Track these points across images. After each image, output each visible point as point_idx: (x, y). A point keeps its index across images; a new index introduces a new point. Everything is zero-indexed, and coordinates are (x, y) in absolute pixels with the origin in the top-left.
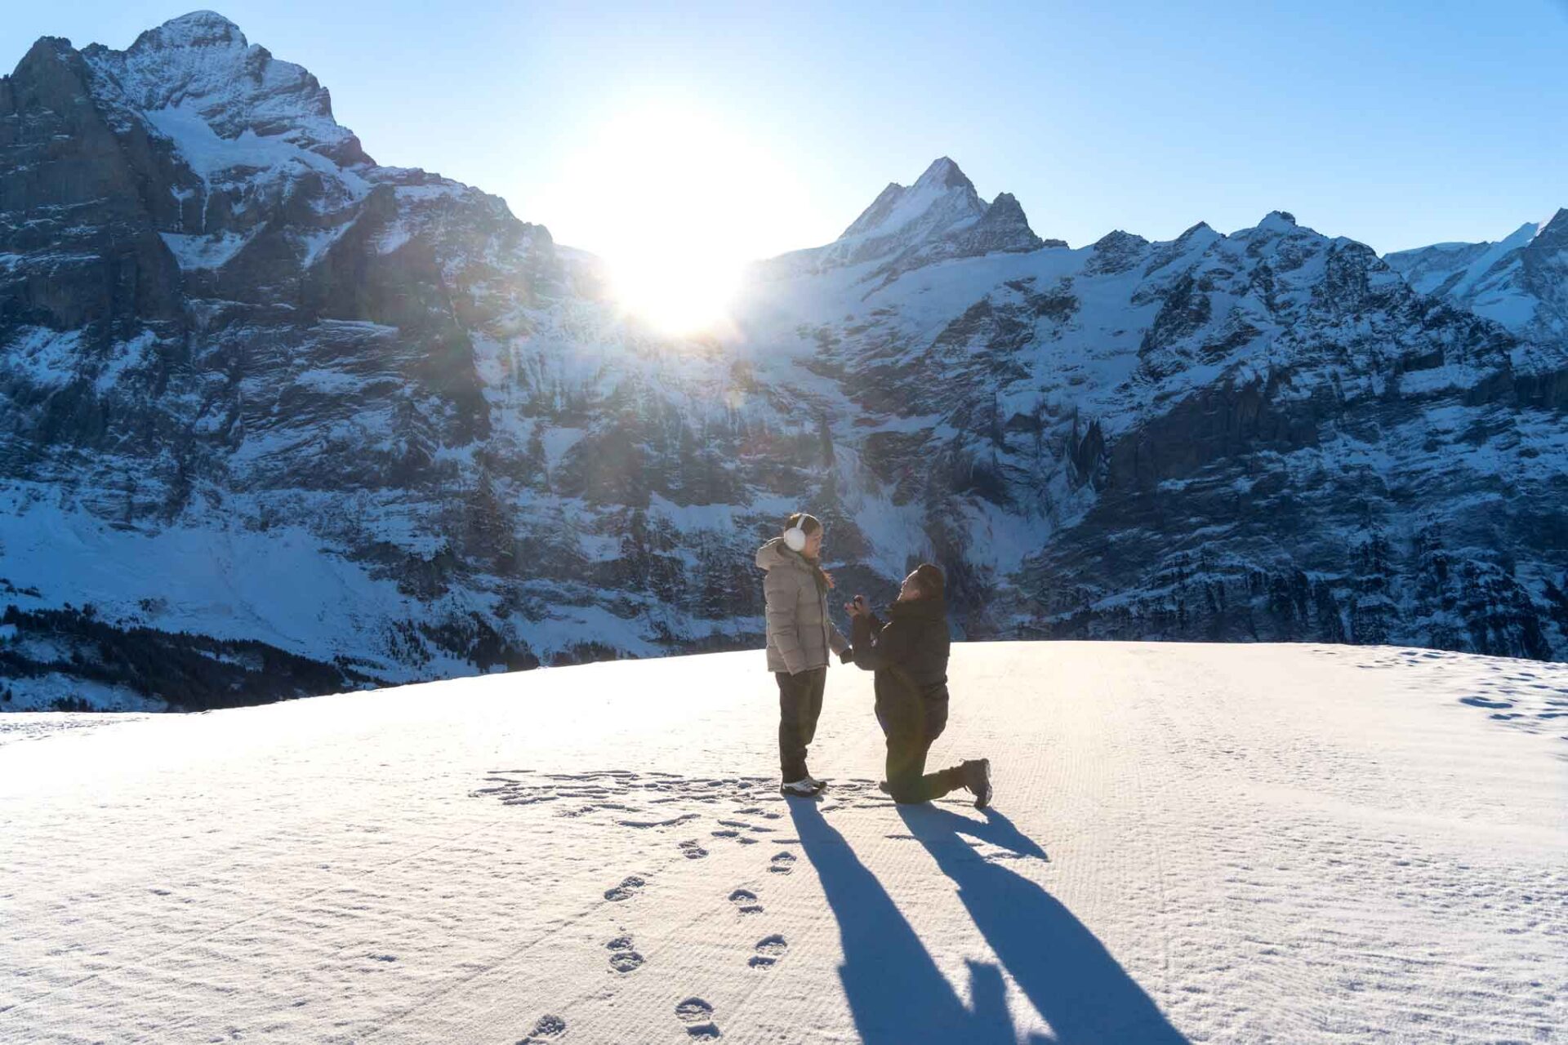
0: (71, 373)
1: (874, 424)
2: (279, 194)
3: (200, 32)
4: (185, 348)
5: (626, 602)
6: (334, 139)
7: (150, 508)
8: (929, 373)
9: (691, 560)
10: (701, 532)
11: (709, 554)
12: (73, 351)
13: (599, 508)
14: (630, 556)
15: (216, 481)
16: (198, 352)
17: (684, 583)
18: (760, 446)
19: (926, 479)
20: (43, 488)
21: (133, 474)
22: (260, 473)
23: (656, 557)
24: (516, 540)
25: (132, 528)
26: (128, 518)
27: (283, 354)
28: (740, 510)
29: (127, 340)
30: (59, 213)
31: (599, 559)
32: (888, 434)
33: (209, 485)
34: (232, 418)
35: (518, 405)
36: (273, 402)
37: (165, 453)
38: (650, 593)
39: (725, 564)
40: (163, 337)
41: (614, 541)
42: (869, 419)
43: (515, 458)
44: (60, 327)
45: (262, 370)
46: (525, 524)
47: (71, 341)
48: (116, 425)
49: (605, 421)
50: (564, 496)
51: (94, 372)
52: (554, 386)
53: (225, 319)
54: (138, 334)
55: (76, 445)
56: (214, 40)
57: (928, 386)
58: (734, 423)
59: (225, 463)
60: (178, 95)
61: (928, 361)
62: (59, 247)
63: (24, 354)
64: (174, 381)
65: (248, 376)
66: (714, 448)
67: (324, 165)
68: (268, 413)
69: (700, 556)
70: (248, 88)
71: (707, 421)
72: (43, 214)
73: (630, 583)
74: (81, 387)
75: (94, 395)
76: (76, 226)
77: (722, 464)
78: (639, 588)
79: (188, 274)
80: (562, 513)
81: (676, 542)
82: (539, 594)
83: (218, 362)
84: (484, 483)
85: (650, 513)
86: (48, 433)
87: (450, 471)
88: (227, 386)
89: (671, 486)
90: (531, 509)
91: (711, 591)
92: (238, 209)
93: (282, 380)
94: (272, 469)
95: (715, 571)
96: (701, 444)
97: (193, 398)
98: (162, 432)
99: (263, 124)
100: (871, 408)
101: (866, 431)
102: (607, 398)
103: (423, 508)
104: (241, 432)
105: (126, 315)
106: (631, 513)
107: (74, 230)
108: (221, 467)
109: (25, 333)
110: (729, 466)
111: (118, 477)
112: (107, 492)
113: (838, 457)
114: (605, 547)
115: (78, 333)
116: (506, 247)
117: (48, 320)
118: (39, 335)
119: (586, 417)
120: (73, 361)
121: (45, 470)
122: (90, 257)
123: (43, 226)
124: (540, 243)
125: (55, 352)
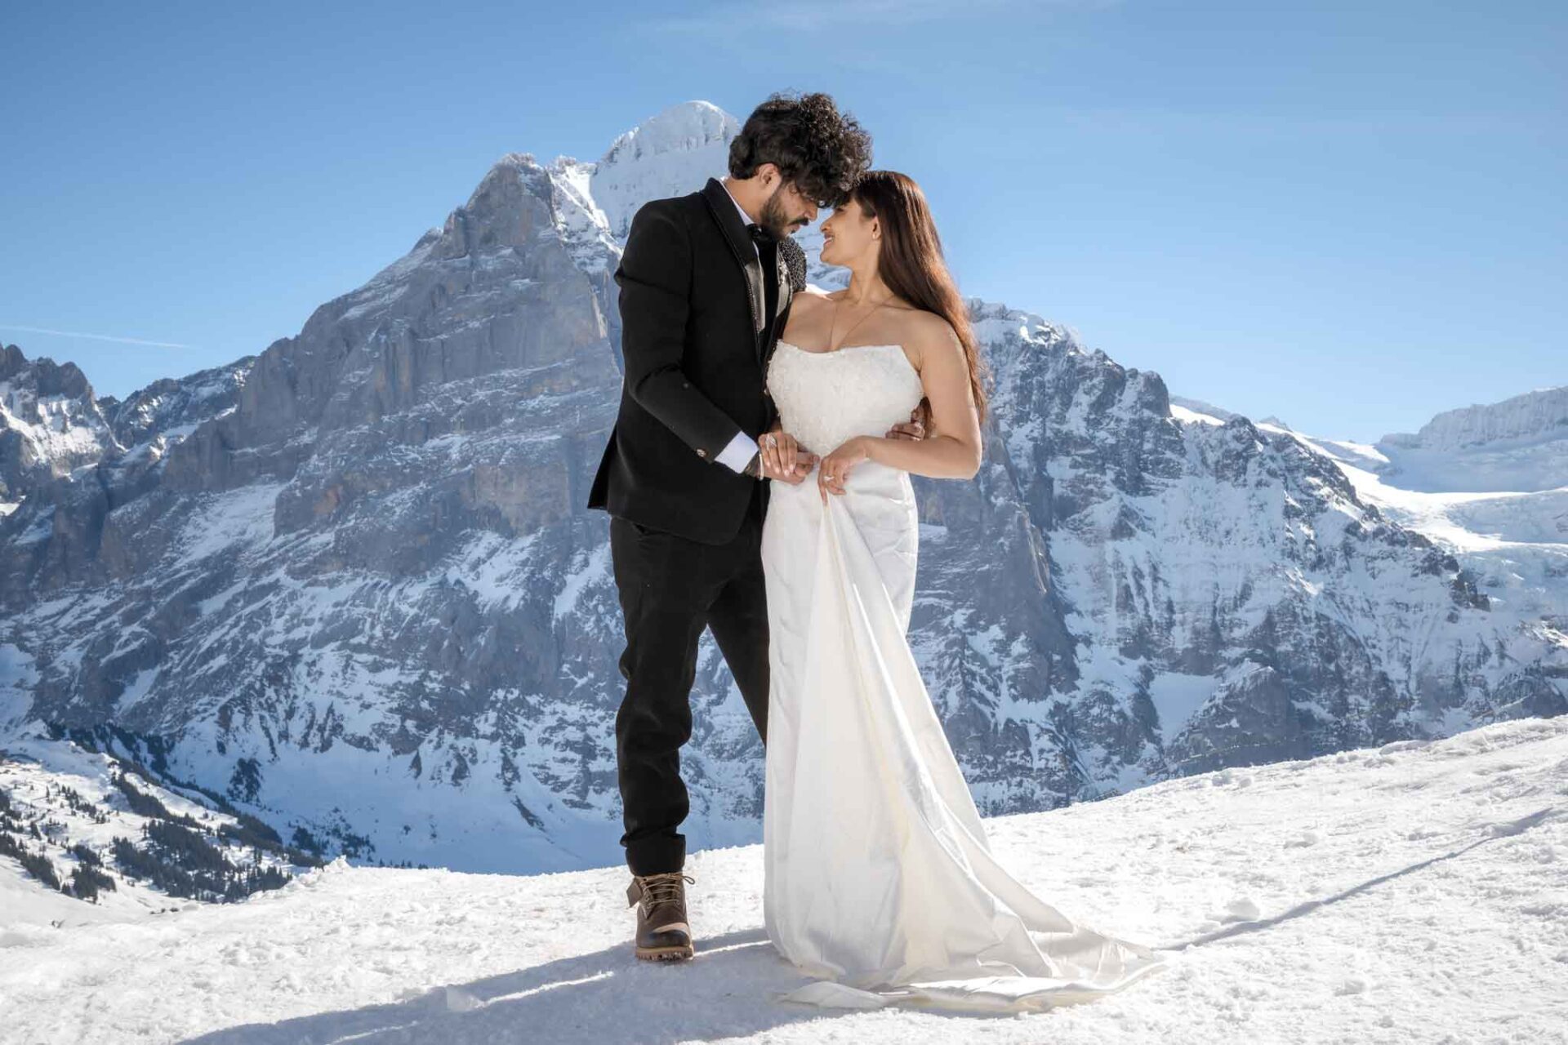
0: (521, 591)
12: (524, 563)
20: (482, 745)
21: (591, 730)
29: (588, 547)
30: (516, 381)
44: (511, 534)
47: (522, 550)
48: (573, 662)
51: (549, 593)
59: (708, 718)
62: (513, 426)
63: (465, 567)
72: (496, 382)
74: (533, 611)
75: (549, 620)
76: (534, 397)
87: (1017, 736)
107: (533, 404)
109: (466, 539)
111: (574, 734)
112: (559, 755)
115: (531, 539)
116: (1101, 406)
117: (494, 519)
118: (483, 544)
119: (1225, 660)
120: (523, 576)
121: (486, 723)
122: (550, 438)
123: (495, 397)
124: (1150, 398)
125: (504, 563)
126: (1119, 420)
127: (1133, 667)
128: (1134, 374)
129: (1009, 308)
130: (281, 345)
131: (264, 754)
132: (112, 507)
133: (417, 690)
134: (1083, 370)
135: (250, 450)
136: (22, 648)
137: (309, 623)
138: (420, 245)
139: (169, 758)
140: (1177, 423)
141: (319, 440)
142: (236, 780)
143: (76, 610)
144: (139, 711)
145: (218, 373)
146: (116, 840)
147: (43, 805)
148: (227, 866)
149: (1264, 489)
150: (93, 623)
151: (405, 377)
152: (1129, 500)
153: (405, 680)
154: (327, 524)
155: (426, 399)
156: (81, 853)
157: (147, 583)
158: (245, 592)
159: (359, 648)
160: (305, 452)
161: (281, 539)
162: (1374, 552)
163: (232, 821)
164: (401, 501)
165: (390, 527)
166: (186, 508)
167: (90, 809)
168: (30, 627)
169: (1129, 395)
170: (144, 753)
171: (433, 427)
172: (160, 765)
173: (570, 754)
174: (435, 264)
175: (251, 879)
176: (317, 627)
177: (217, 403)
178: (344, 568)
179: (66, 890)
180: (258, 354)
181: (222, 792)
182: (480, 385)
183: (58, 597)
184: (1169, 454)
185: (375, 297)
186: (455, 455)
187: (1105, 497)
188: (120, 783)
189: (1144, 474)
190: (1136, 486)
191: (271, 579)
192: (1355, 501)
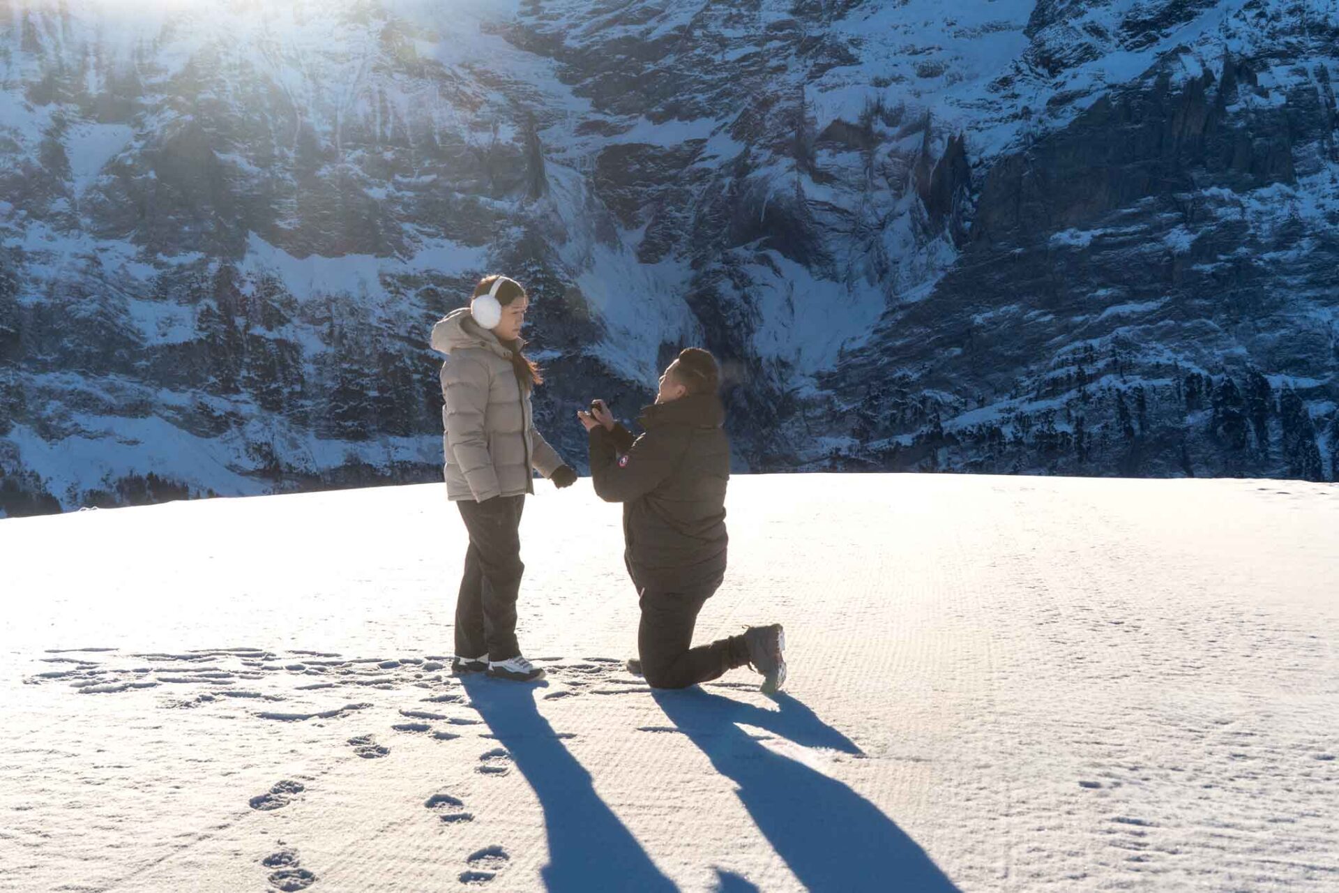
1: (612, 130)
5: (205, 411)
8: (699, 51)
9: (312, 344)
10: (330, 301)
11: (343, 336)
13: (160, 256)
14: (213, 336)
17: (300, 379)
18: (427, 164)
19: (691, 221)
23: (256, 340)
24: (20, 307)
28: (395, 266)
31: (162, 341)
32: (631, 148)
35: (24, 83)
38: (244, 397)
39: (368, 352)
41: (187, 313)
42: (604, 123)
43: (19, 172)
46: (36, 281)
49: (171, 114)
50: (100, 235)
52: (86, 54)
57: (697, 72)
58: (384, 123)
61: (698, 33)
66: (351, 162)
69: (329, 338)
71: (341, 120)
73: (212, 379)
77: (365, 190)
78: (228, 387)
80: (100, 264)
81: (286, 313)
82: (60, 395)
85: (245, 266)
89: (281, 224)
90: (46, 257)
91: (344, 393)
95: (352, 362)
96: (329, 156)
100: (606, 105)
101: (598, 141)
102: (174, 77)
106: (214, 267)
110: (378, 193)
113: (552, 182)
114: (170, 321)
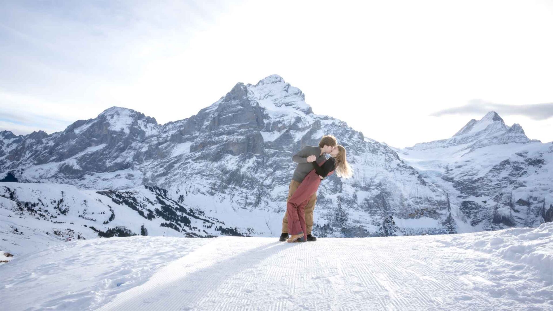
0: (236, 166)
2: (290, 122)
3: (274, 80)
4: (263, 161)
6: (305, 108)
7: (251, 204)
12: (237, 161)
15: (267, 198)
16: (266, 163)
20: (226, 196)
21: (247, 194)
22: (279, 197)
25: (246, 209)
26: (245, 206)
27: (288, 165)
29: (249, 159)
30: (237, 126)
33: (265, 199)
34: (273, 181)
36: (284, 178)
37: (256, 189)
40: (258, 159)
44: (235, 155)
45: (282, 169)
48: (245, 181)
51: (241, 167)
53: (273, 155)
54: (252, 157)
55: (235, 185)
56: (277, 82)
59: (270, 193)
60: (267, 96)
62: (236, 134)
63: (225, 161)
64: (259, 170)
65: (278, 170)
67: (302, 115)
68: (282, 181)
70: (284, 94)
72: (234, 126)
74: (238, 170)
75: (240, 173)
76: (241, 129)
79: (266, 143)
83: (271, 166)
84: (339, 205)
86: (229, 182)
87: (330, 201)
88: (272, 172)
92: (280, 125)
93: (287, 172)
94: (282, 196)
97: (264, 175)
98: (255, 184)
99: (287, 103)
103: (322, 211)
104: (275, 185)
105: (250, 152)
108: (269, 194)
109: (226, 156)
111: (244, 195)
112: (241, 198)
115: (237, 157)
116: (350, 138)
117: (232, 153)
118: (229, 156)
119: (371, 189)
120: (236, 164)
121: (227, 191)
122: (243, 137)
123: (233, 129)
124: (360, 137)
125: (232, 161)
126: (354, 141)
127: (354, 189)
128: (357, 132)
129: (333, 117)
130: (193, 117)
131: (185, 195)
132: (159, 145)
133: (215, 184)
134: (347, 131)
135: (186, 136)
136: (141, 171)
137: (195, 170)
138: (221, 99)
139: (167, 194)
140: (365, 142)
141: (199, 135)
142: (179, 199)
143: (151, 164)
144: (162, 184)
145: (181, 121)
146: (156, 209)
147: (142, 201)
148: (176, 215)
149: (381, 156)
150: (154, 167)
151: (216, 124)
152: (354, 156)
153: (213, 182)
154: (199, 151)
155: (220, 128)
156: (149, 210)
157: (165, 160)
158: (183, 163)
159: (204, 175)
160: (197, 137)
161: (191, 153)
162: (402, 170)
163: (178, 207)
164: (214, 148)
165: (212, 153)
166: (173, 147)
167: (151, 203)
168: (143, 167)
169: (356, 136)
170: (162, 192)
171: (221, 134)
172: (165, 195)
173: (243, 199)
174: (223, 102)
175: (181, 218)
176: (196, 171)
177: (180, 126)
178: (202, 159)
179: (146, 218)
180: (189, 118)
181: (176, 201)
182: (231, 126)
183: (148, 162)
184: (363, 148)
185: (211, 108)
186: (225, 139)
187: (350, 155)
188: (157, 198)
189: (358, 152)
190: (356, 154)
191: (189, 161)
192: (399, 160)
